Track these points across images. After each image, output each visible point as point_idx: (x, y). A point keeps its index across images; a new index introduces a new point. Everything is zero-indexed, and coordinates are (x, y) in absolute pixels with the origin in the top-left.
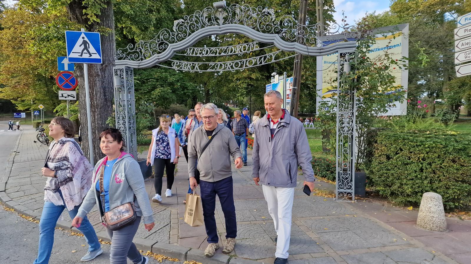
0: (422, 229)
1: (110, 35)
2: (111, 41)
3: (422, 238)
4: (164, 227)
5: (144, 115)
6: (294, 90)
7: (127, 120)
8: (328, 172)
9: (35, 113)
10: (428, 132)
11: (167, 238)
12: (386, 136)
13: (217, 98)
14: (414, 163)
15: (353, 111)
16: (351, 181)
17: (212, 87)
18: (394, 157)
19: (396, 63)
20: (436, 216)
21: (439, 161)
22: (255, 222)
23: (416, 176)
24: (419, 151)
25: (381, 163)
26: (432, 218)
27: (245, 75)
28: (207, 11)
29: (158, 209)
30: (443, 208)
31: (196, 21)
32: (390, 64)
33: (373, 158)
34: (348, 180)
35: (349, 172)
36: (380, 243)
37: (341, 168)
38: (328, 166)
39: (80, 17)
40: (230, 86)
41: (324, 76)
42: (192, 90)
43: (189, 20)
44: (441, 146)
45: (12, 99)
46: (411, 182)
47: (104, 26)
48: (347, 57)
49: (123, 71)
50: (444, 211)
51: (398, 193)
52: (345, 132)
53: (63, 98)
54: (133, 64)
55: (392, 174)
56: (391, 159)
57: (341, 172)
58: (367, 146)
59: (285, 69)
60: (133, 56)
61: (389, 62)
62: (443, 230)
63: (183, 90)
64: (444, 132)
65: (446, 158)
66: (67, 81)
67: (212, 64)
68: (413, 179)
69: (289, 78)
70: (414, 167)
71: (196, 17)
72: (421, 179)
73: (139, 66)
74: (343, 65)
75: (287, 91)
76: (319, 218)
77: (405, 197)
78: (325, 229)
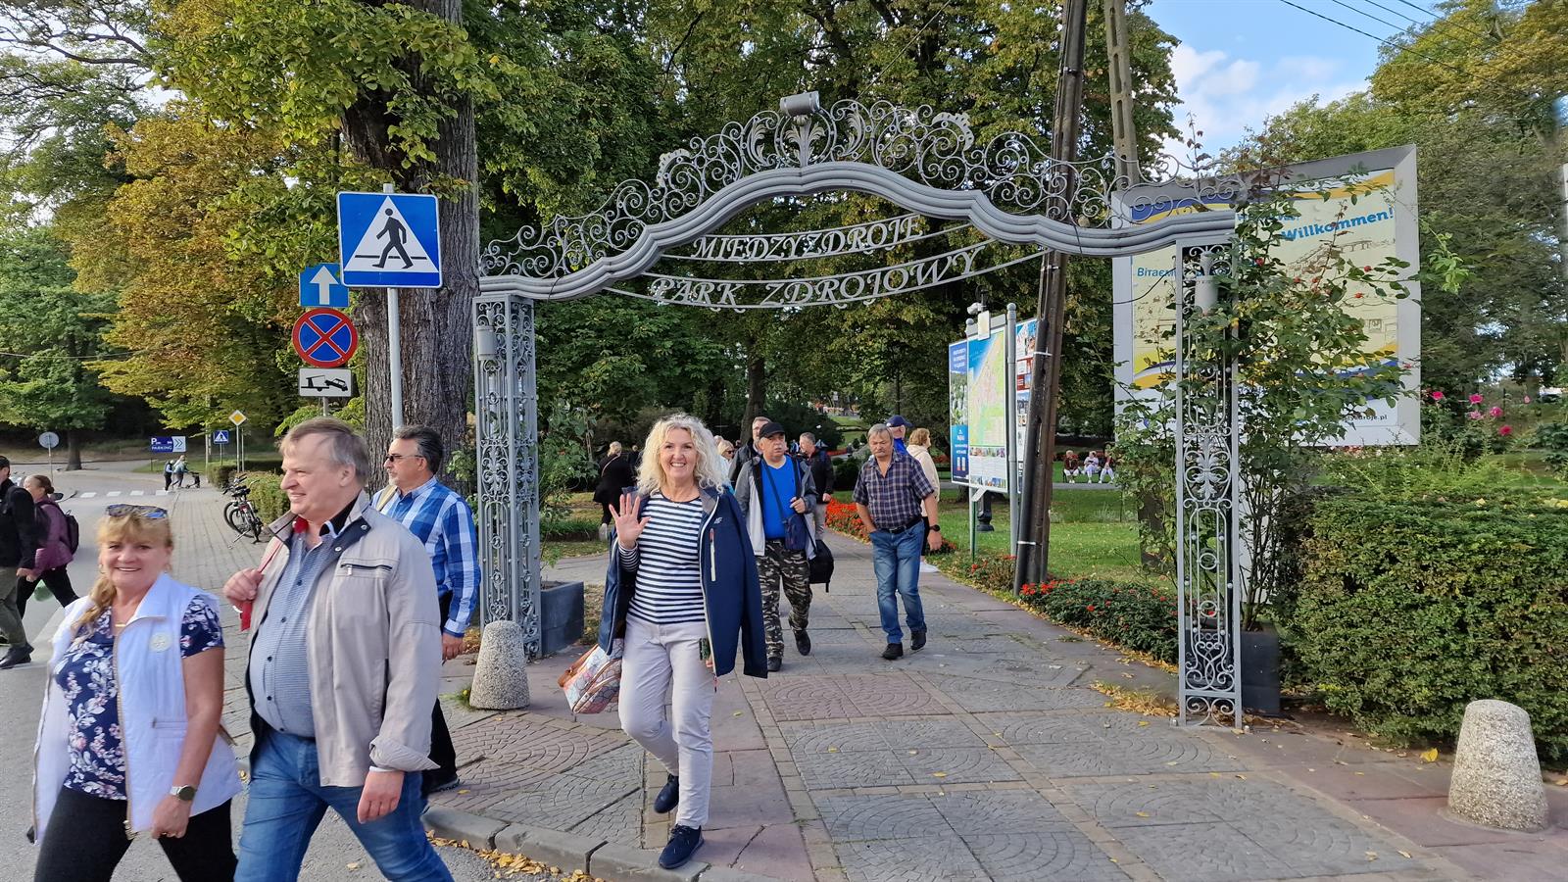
0: (1464, 821)
1: (466, 199)
2: (465, 218)
3: (1464, 851)
4: (625, 796)
5: (562, 443)
6: (1041, 362)
7: (511, 462)
8: (1155, 634)
9: (218, 439)
10: (1482, 501)
11: (633, 831)
12: (1342, 514)
13: (789, 385)
14: (1436, 602)
15: (1228, 431)
16: (1231, 661)
17: (773, 351)
18: (1371, 584)
19: (1367, 278)
20: (1509, 777)
21: (1517, 596)
22: (912, 789)
23: (1445, 648)
24: (1450, 562)
25: (1327, 604)
26: (1497, 787)
27: (881, 312)
28: (761, 123)
29: (604, 743)
30: (1535, 754)
31: (729, 157)
32: (1345, 282)
33: (1300, 584)
34: (1220, 659)
35: (1223, 632)
36: (1321, 863)
37: (1195, 617)
38: (1157, 611)
39: (378, 147)
40: (832, 347)
41: (1138, 315)
42: (709, 362)
43: (707, 151)
44: (1525, 548)
45: (149, 395)
46: (1427, 666)
47: (446, 172)
48: (1204, 259)
49: (503, 309)
50: (1536, 764)
51: (1389, 703)
52: (1204, 501)
53: (313, 393)
54: (534, 288)
55: (1366, 640)
56: (1360, 590)
57: (1195, 630)
58: (1282, 545)
59: (1012, 292)
60: (534, 263)
61: (1342, 274)
62: (1535, 826)
63: (681, 364)
64: (1536, 503)
65: (1540, 588)
66: (325, 338)
67: (777, 284)
68: (1434, 657)
69: (1026, 324)
70: (1435, 616)
71: (727, 141)
72: (1463, 656)
73: (552, 293)
74: (1193, 283)
75: (1018, 364)
76: (1119, 779)
77: (1410, 715)
78: (1141, 814)
